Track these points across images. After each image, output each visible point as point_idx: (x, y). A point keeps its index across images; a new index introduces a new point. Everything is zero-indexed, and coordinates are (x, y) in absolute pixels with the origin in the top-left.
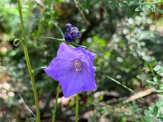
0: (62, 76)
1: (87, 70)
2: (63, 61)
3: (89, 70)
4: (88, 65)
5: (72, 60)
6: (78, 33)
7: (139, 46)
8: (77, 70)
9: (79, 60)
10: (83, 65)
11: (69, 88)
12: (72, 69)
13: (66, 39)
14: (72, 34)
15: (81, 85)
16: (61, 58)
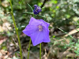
0: (32, 34)
1: (45, 31)
2: (32, 26)
3: (46, 30)
4: (46, 28)
5: (37, 25)
6: (41, 10)
7: (74, 6)
8: (40, 31)
9: (41, 25)
10: (43, 28)
11: (36, 40)
12: (38, 30)
13: (34, 13)
14: (38, 10)
15: (42, 38)
16: (31, 24)
